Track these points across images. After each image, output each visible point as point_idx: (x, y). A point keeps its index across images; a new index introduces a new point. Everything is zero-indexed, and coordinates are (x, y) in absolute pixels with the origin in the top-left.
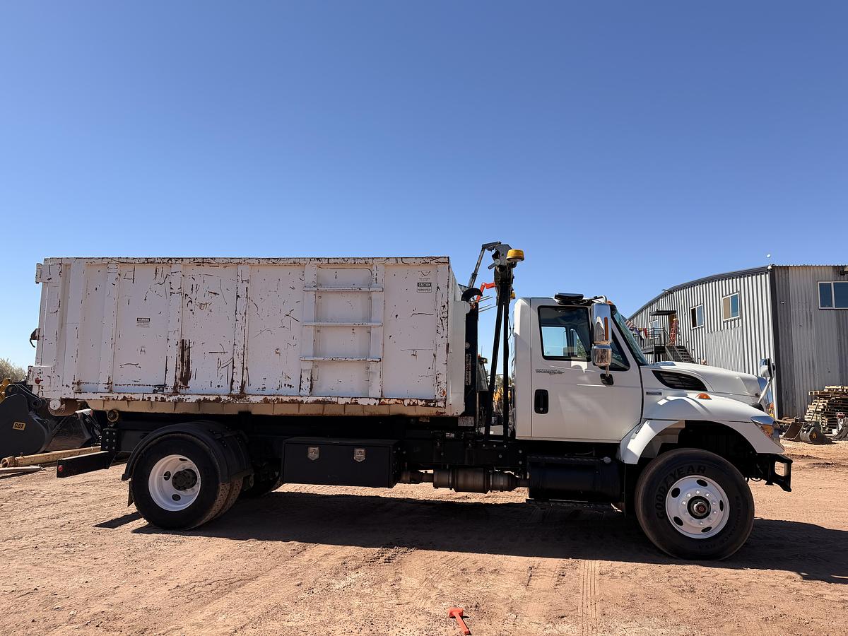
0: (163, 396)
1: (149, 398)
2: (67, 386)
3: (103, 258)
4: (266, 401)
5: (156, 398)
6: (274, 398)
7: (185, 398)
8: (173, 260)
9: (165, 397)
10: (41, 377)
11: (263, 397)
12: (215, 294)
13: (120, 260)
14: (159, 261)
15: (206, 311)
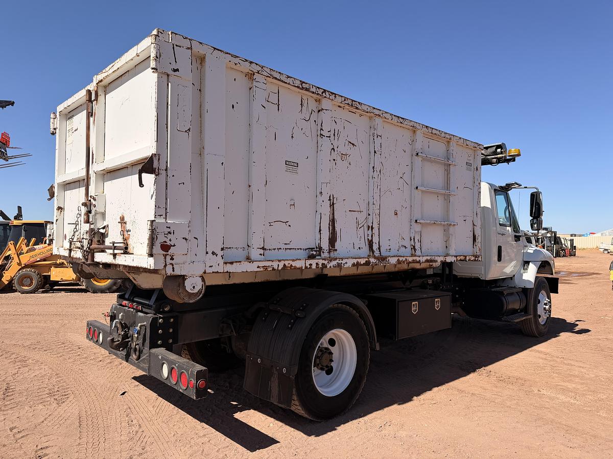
0: (324, 262)
1: (311, 265)
2: (213, 253)
3: (251, 63)
4: (399, 262)
5: (317, 264)
6: (404, 259)
7: (344, 262)
8: (327, 93)
9: (326, 262)
10: (172, 240)
11: (397, 258)
12: (353, 144)
13: (273, 73)
14: (314, 90)
15: (346, 163)
